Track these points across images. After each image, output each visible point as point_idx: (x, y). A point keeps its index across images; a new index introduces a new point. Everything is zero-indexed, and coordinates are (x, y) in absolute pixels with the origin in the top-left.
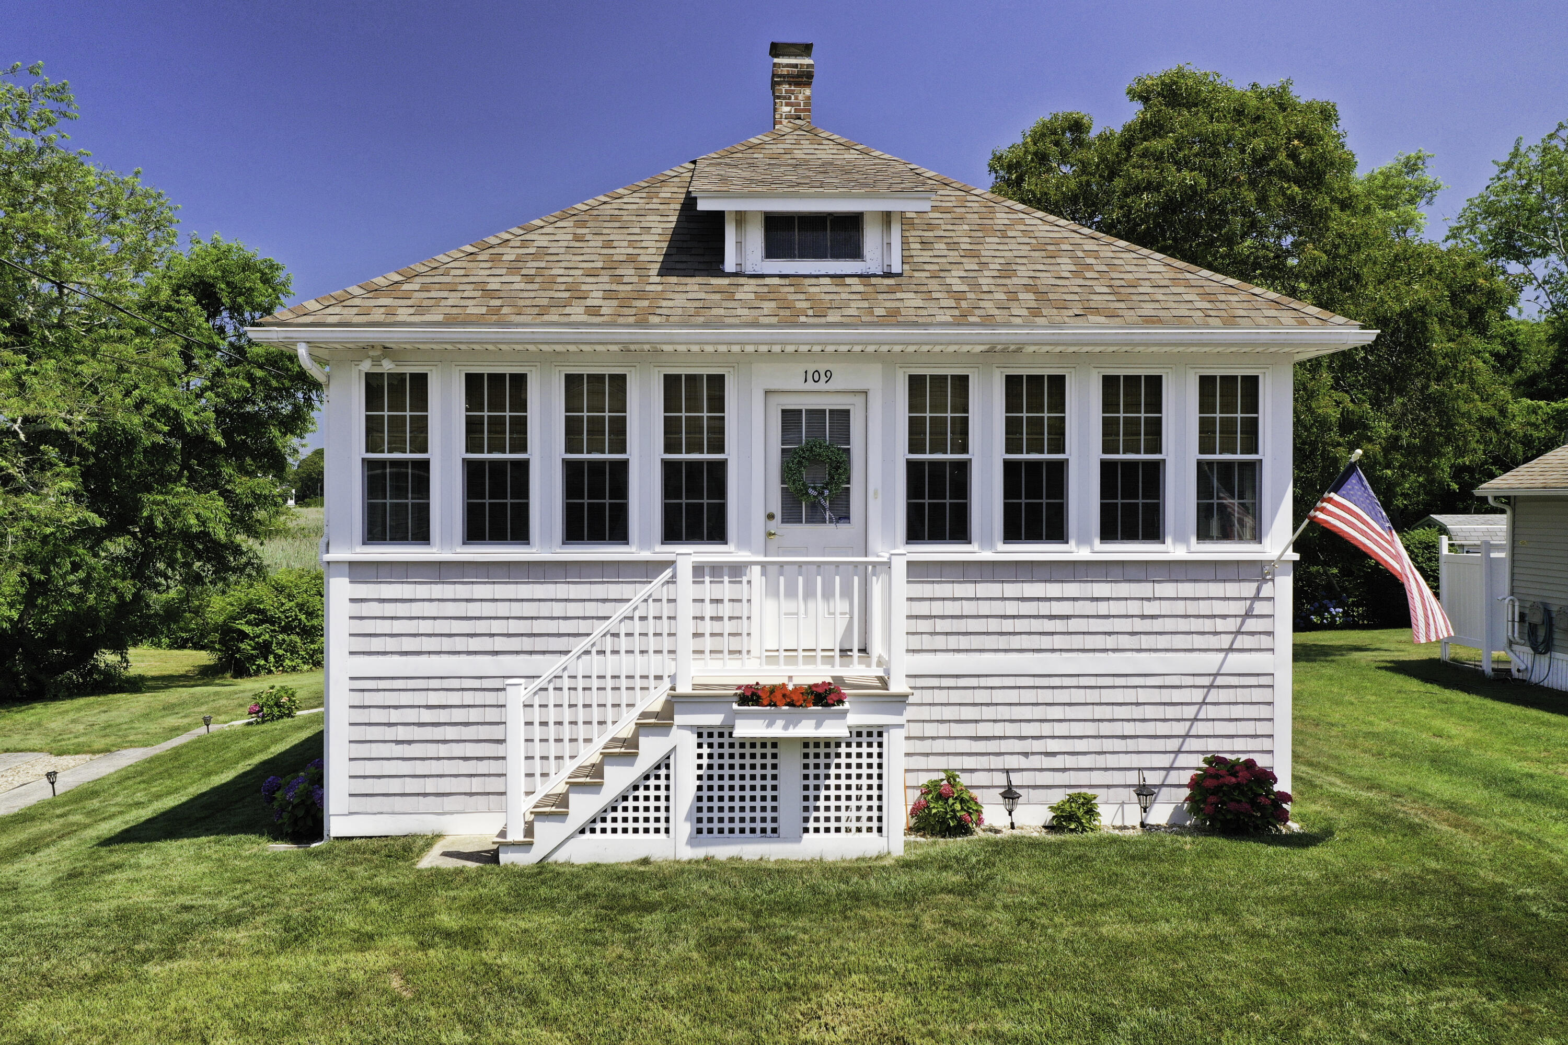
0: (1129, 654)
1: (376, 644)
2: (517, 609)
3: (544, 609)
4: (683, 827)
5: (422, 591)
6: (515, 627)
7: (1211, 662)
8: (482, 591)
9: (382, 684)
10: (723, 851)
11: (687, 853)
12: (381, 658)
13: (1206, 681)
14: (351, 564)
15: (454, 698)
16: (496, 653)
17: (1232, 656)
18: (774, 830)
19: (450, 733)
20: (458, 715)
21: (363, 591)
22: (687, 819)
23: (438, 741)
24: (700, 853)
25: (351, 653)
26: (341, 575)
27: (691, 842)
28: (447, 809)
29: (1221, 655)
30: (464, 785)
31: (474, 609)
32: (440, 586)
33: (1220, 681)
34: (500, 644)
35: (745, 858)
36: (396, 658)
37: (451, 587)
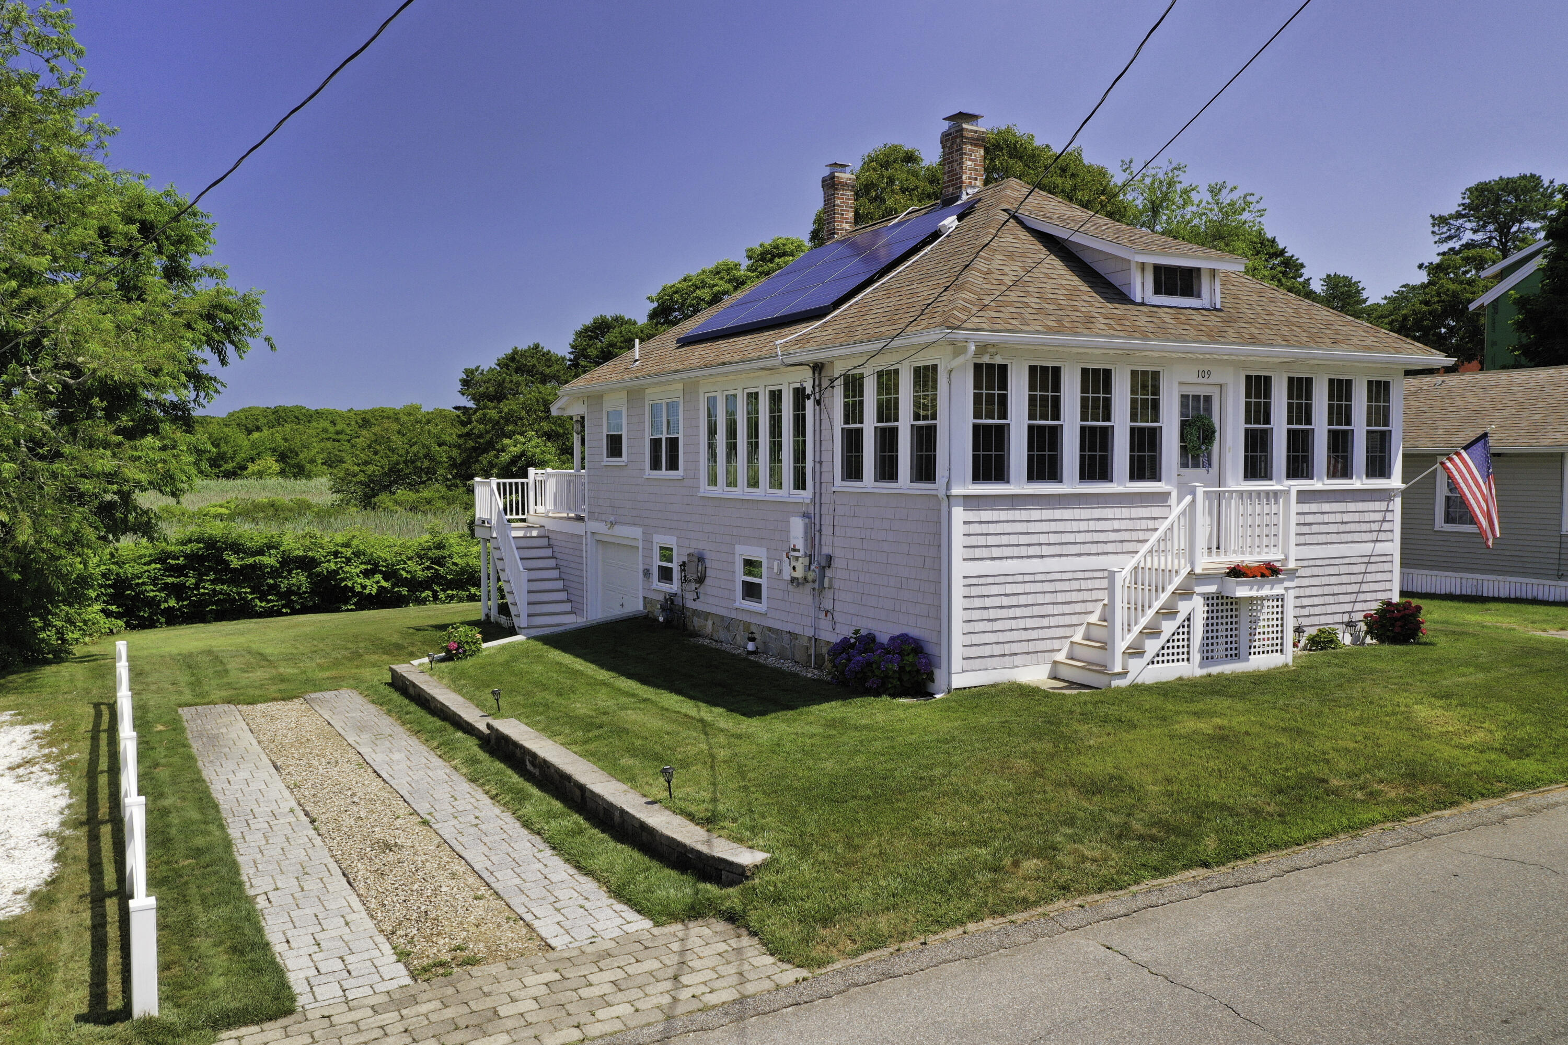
0: (1336, 545)
1: (978, 553)
2: (1053, 527)
3: (1068, 526)
4: (1196, 657)
5: (1003, 515)
6: (1053, 538)
7: (1367, 548)
8: (1035, 514)
9: (982, 581)
10: (1215, 670)
11: (1199, 672)
12: (980, 562)
13: (1366, 560)
14: (965, 497)
15: (1019, 589)
16: (1042, 556)
17: (1378, 544)
18: (1236, 655)
19: (1018, 612)
20: (1022, 600)
21: (972, 516)
22: (1199, 651)
23: (1011, 618)
24: (1204, 672)
25: (964, 560)
26: (959, 506)
27: (1201, 666)
28: (1016, 664)
29: (1373, 544)
30: (1023, 647)
31: (1032, 527)
32: (1012, 512)
33: (1373, 559)
34: (1046, 550)
35: (1226, 672)
36: (988, 562)
37: (1018, 512)
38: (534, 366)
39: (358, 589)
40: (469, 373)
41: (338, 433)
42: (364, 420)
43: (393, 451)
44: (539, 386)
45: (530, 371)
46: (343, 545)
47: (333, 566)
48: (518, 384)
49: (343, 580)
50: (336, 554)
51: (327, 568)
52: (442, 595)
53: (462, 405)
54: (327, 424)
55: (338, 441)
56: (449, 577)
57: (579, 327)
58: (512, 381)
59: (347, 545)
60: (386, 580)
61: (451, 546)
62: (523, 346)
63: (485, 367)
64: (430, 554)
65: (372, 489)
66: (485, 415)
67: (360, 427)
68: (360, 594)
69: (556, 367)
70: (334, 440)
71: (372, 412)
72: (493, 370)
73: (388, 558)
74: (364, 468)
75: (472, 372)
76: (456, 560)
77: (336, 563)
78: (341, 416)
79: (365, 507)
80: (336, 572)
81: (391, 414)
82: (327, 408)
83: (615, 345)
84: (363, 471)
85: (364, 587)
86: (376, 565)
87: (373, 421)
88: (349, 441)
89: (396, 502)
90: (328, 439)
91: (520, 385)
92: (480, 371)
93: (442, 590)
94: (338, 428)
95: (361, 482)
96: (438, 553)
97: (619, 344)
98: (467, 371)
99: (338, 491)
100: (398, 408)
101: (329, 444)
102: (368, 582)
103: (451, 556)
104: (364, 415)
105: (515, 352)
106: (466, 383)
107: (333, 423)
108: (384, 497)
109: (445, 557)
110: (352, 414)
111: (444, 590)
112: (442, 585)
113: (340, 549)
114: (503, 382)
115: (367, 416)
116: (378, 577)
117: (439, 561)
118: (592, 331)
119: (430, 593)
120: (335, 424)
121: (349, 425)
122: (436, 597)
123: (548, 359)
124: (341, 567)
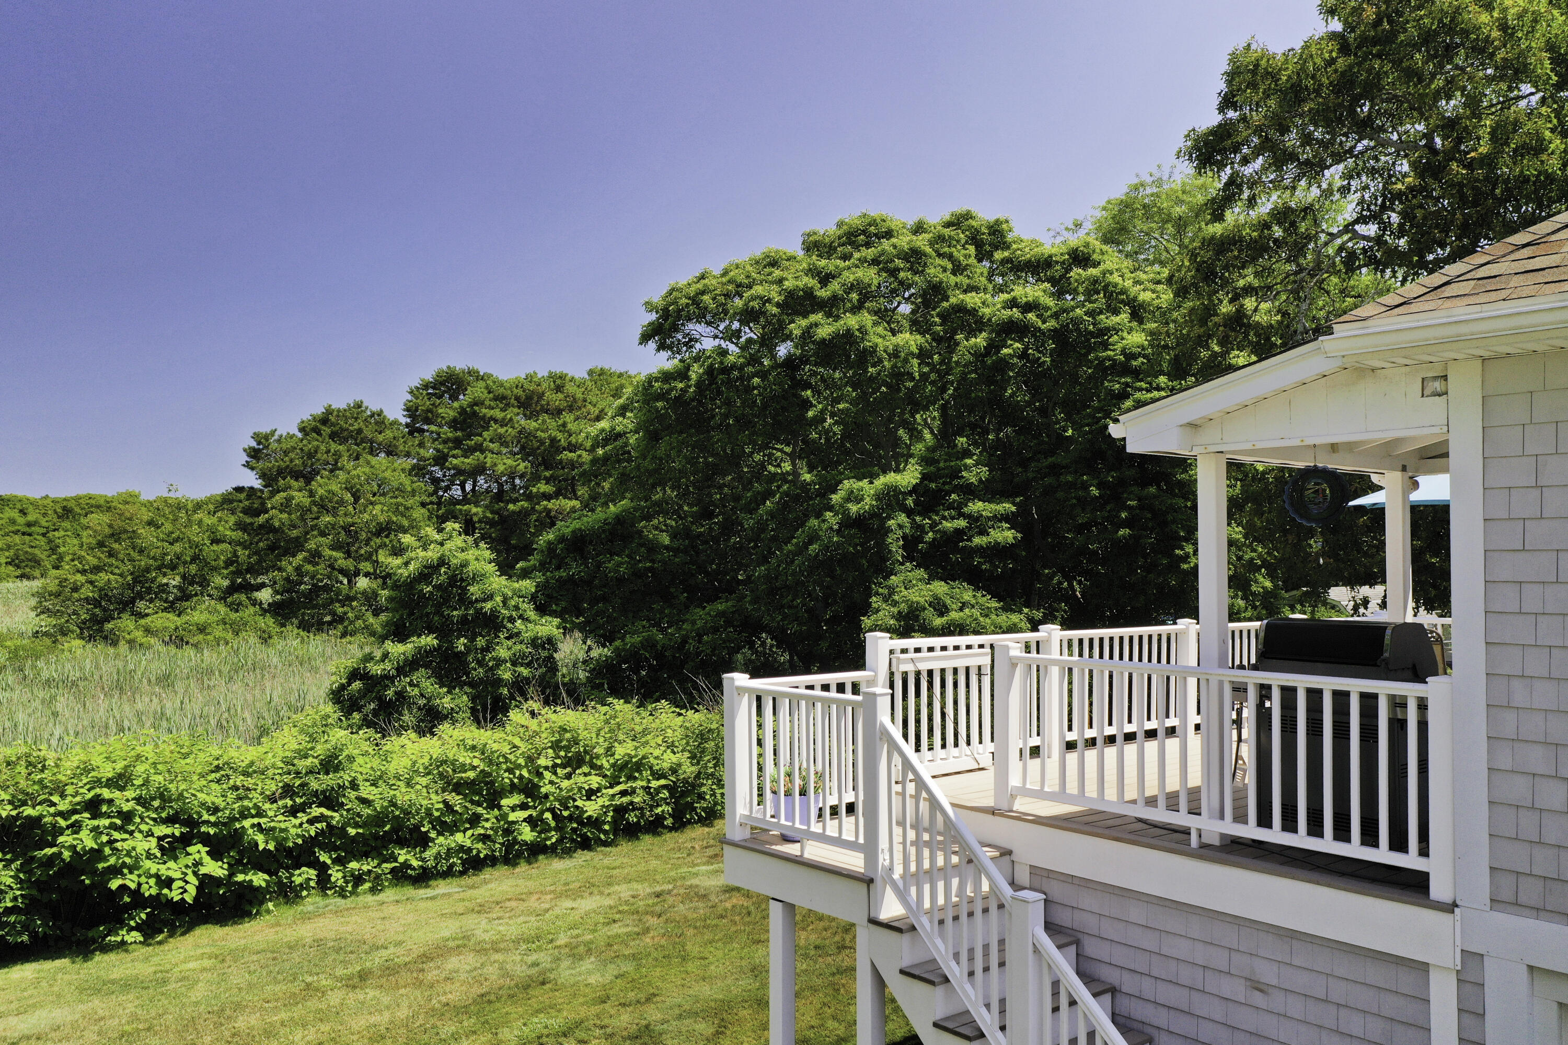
38: (360, 431)
39: (150, 889)
40: (262, 439)
41: (29, 525)
42: (64, 508)
43: (141, 551)
44: (369, 457)
45: (357, 437)
46: (112, 783)
47: (87, 841)
48: (338, 455)
49: (116, 871)
50: (94, 806)
51: (73, 848)
52: (336, 875)
53: (246, 484)
54: (15, 514)
55: (30, 535)
56: (352, 831)
57: (416, 383)
58: (328, 452)
59: (120, 781)
60: (215, 855)
61: (351, 759)
62: (340, 403)
63: (282, 431)
64: (314, 785)
65: (105, 610)
66: (289, 499)
67: (59, 517)
68: (156, 902)
69: (389, 434)
70: (24, 534)
71: (77, 499)
72: (291, 437)
73: (220, 802)
74: (93, 577)
75: (266, 437)
76: (366, 791)
77: (95, 830)
78: (33, 503)
79: (91, 638)
80: (97, 854)
81: (102, 502)
82: (14, 494)
83: (482, 403)
84: (91, 583)
85: (168, 883)
86: (192, 823)
87: (78, 510)
88: (44, 535)
89: (148, 631)
90: (16, 532)
91: (340, 456)
92: (276, 437)
93: (337, 861)
94: (31, 518)
95: (87, 599)
96: (330, 780)
97: (487, 403)
98: (256, 436)
99: (46, 611)
100: (110, 495)
101: (17, 539)
102: (171, 869)
103: (354, 786)
104: (65, 503)
105: (329, 411)
106: (254, 454)
107: (23, 512)
108: (126, 623)
109: (343, 787)
110: (48, 501)
111: (338, 861)
112: (336, 849)
113: (106, 793)
114: (316, 452)
115: (72, 504)
116: (198, 850)
117: (330, 800)
118: (434, 388)
119: (312, 873)
120: (25, 514)
121: (45, 515)
122: (324, 883)
123: (379, 420)
124: (111, 842)
